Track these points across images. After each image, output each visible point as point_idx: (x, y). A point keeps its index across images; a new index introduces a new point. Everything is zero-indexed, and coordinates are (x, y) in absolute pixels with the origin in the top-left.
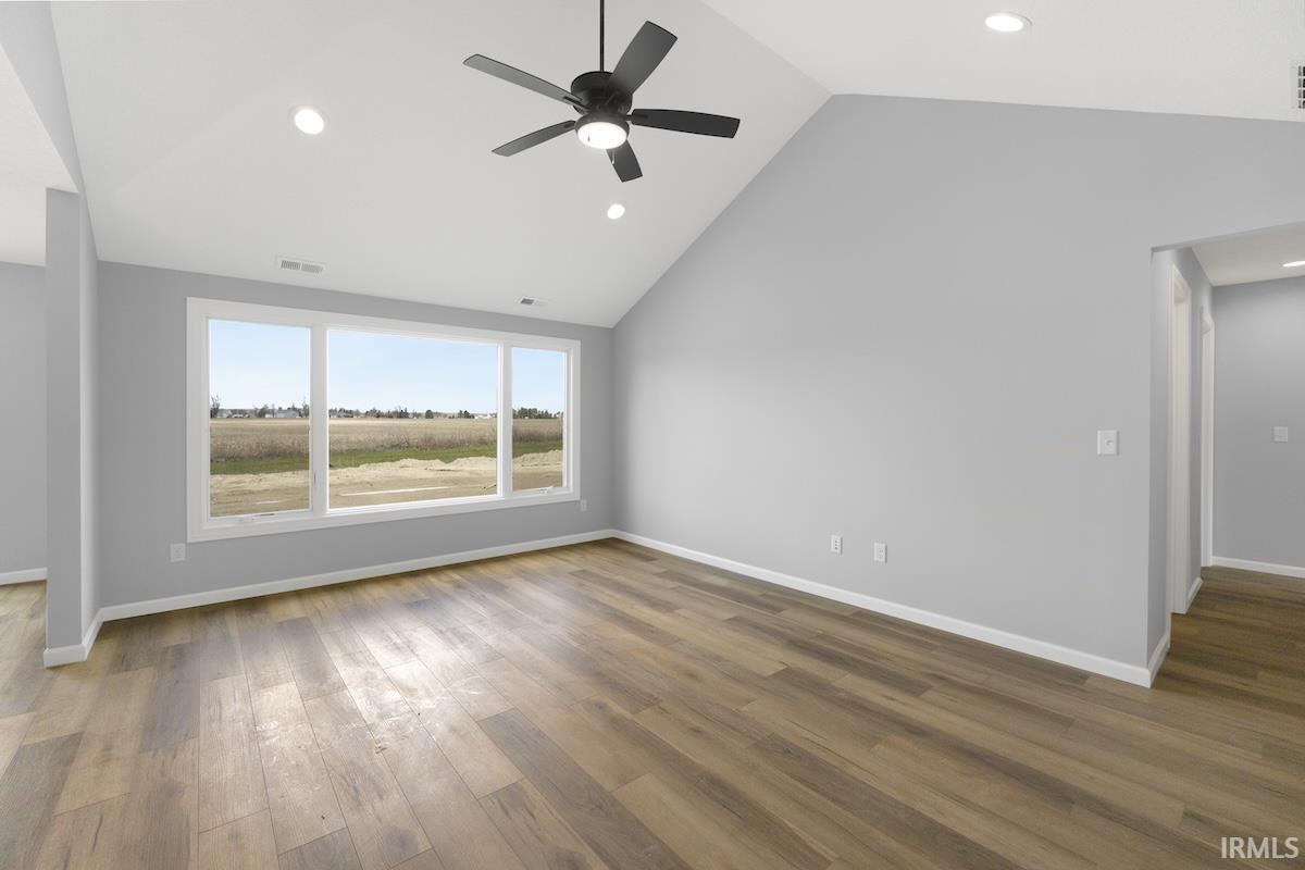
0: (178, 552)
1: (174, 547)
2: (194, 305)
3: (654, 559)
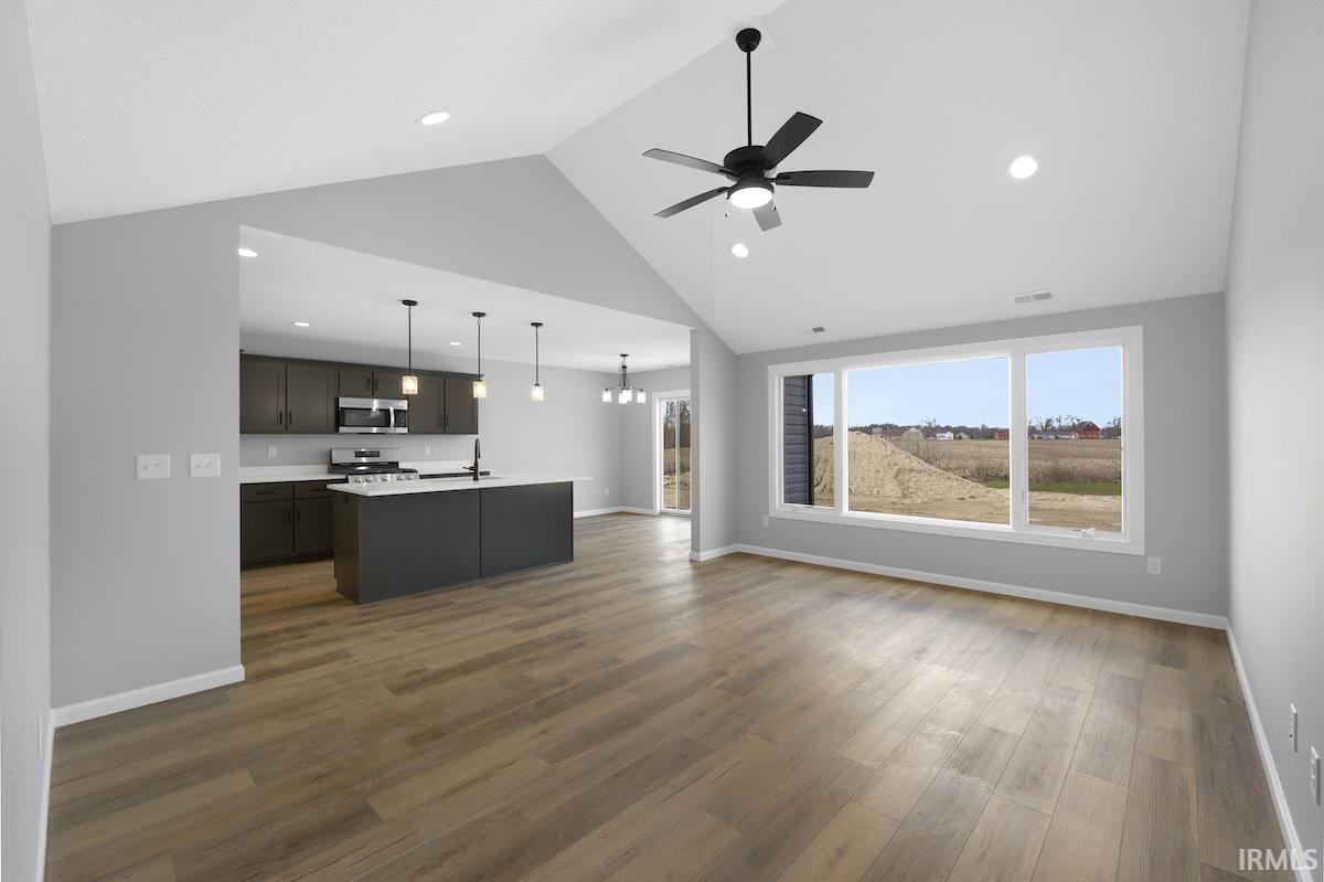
0: (766, 523)
1: (764, 517)
2: (772, 370)
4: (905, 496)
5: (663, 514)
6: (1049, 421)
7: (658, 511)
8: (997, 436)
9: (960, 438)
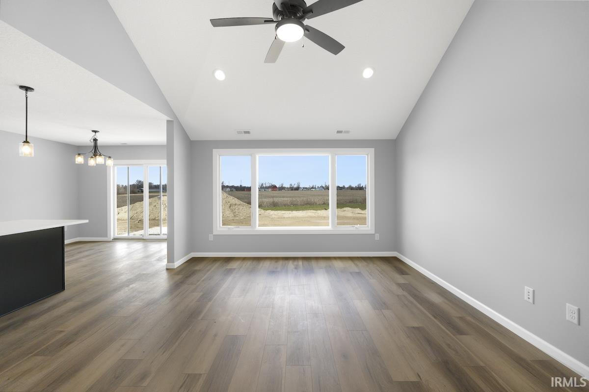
0: (211, 238)
1: (210, 235)
2: (215, 152)
3: (407, 274)
4: (235, 216)
5: (116, 239)
6: (262, 184)
7: (112, 238)
8: (246, 190)
9: (232, 191)
